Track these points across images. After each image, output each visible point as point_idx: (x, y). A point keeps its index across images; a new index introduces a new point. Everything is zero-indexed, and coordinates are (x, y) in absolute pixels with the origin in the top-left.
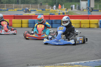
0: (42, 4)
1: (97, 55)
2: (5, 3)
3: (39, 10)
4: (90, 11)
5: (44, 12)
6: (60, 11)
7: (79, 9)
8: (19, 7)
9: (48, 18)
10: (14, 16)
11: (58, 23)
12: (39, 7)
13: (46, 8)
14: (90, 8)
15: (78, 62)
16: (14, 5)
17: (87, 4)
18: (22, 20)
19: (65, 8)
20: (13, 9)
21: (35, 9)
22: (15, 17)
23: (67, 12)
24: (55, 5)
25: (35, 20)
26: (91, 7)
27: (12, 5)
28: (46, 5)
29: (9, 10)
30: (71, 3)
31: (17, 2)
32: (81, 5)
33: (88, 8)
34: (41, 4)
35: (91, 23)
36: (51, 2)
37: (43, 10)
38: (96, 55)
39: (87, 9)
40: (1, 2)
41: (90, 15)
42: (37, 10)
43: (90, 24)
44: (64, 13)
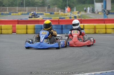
0: (50, 6)
2: (7, 6)
3: (46, 14)
4: (106, 14)
5: (52, 15)
6: (71, 15)
7: (93, 11)
8: (23, 10)
10: (18, 20)
12: (46, 10)
13: (55, 11)
14: (105, 11)
15: (93, 73)
16: (17, 8)
17: (102, 6)
18: (27, 26)
19: (76, 10)
20: (16, 13)
21: (42, 13)
22: (19, 22)
23: (79, 16)
26: (108, 9)
27: (15, 8)
28: (55, 7)
29: (12, 14)
30: (84, 5)
32: (96, 7)
33: (104, 11)
34: (49, 7)
35: (107, 28)
36: (61, 4)
37: (51, 13)
39: (102, 12)
40: (2, 5)
41: (106, 18)
42: (44, 14)
44: (75, 17)
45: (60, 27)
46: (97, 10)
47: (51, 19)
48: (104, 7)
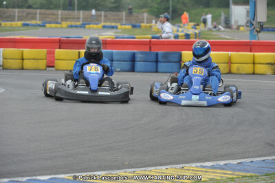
0: (134, 10)
1: (272, 145)
2: (38, 8)
3: (124, 26)
4: (255, 31)
5: (137, 30)
6: (178, 31)
7: (228, 24)
8: (74, 18)
9: (148, 46)
10: (60, 40)
11: (172, 59)
12: (124, 18)
13: (143, 22)
14: (254, 23)
15: (222, 163)
16: (60, 12)
17: (248, 12)
18: (79, 52)
19: (191, 21)
20: (57, 23)
21: (113, 24)
22: (62, 44)
23: (196, 33)
25: (114, 51)
26: (259, 20)
27: (55, 11)
28: (144, 12)
29: (48, 25)
30: (206, 10)
31: (69, 6)
32: (233, 15)
33: (250, 24)
34: (130, 11)
35: (257, 61)
36: (156, 6)
37: (134, 26)
38: (268, 143)
39: (247, 26)
40: (27, 5)
41: (255, 41)
42: (119, 26)
43: (254, 63)
44: (187, 36)
45: (153, 57)
46: (236, 22)
47: (134, 38)
48: (251, 15)
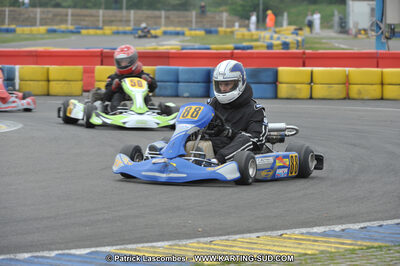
2: (69, 7)
3: (193, 32)
4: (383, 37)
5: (212, 38)
6: (271, 38)
7: (343, 28)
8: (121, 21)
10: (102, 53)
11: (264, 79)
12: (194, 20)
13: (221, 26)
14: (382, 26)
15: (338, 228)
16: (101, 12)
17: (373, 10)
19: (290, 24)
20: (98, 28)
21: (179, 29)
22: (105, 58)
23: (298, 42)
24: (255, 14)
25: (181, 68)
26: (389, 21)
27: (93, 11)
28: (222, 12)
29: (84, 32)
30: (313, 7)
31: (115, 3)
32: (351, 14)
33: (376, 26)
34: (203, 11)
35: (386, 81)
36: (241, 2)
37: (209, 32)
39: (373, 30)
40: (53, 3)
41: (384, 51)
42: (187, 32)
43: (382, 84)
44: (286, 45)
46: (356, 24)
47: (209, 49)
48: (378, 14)
